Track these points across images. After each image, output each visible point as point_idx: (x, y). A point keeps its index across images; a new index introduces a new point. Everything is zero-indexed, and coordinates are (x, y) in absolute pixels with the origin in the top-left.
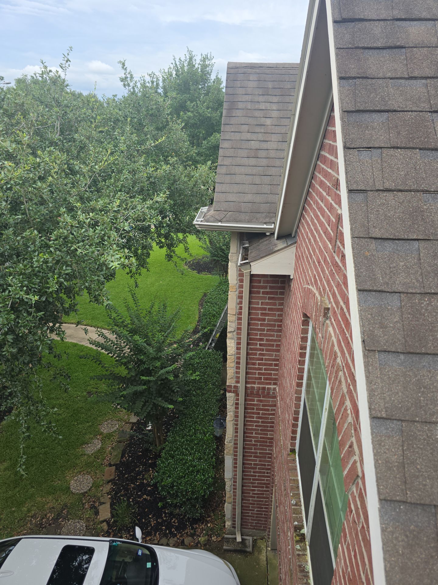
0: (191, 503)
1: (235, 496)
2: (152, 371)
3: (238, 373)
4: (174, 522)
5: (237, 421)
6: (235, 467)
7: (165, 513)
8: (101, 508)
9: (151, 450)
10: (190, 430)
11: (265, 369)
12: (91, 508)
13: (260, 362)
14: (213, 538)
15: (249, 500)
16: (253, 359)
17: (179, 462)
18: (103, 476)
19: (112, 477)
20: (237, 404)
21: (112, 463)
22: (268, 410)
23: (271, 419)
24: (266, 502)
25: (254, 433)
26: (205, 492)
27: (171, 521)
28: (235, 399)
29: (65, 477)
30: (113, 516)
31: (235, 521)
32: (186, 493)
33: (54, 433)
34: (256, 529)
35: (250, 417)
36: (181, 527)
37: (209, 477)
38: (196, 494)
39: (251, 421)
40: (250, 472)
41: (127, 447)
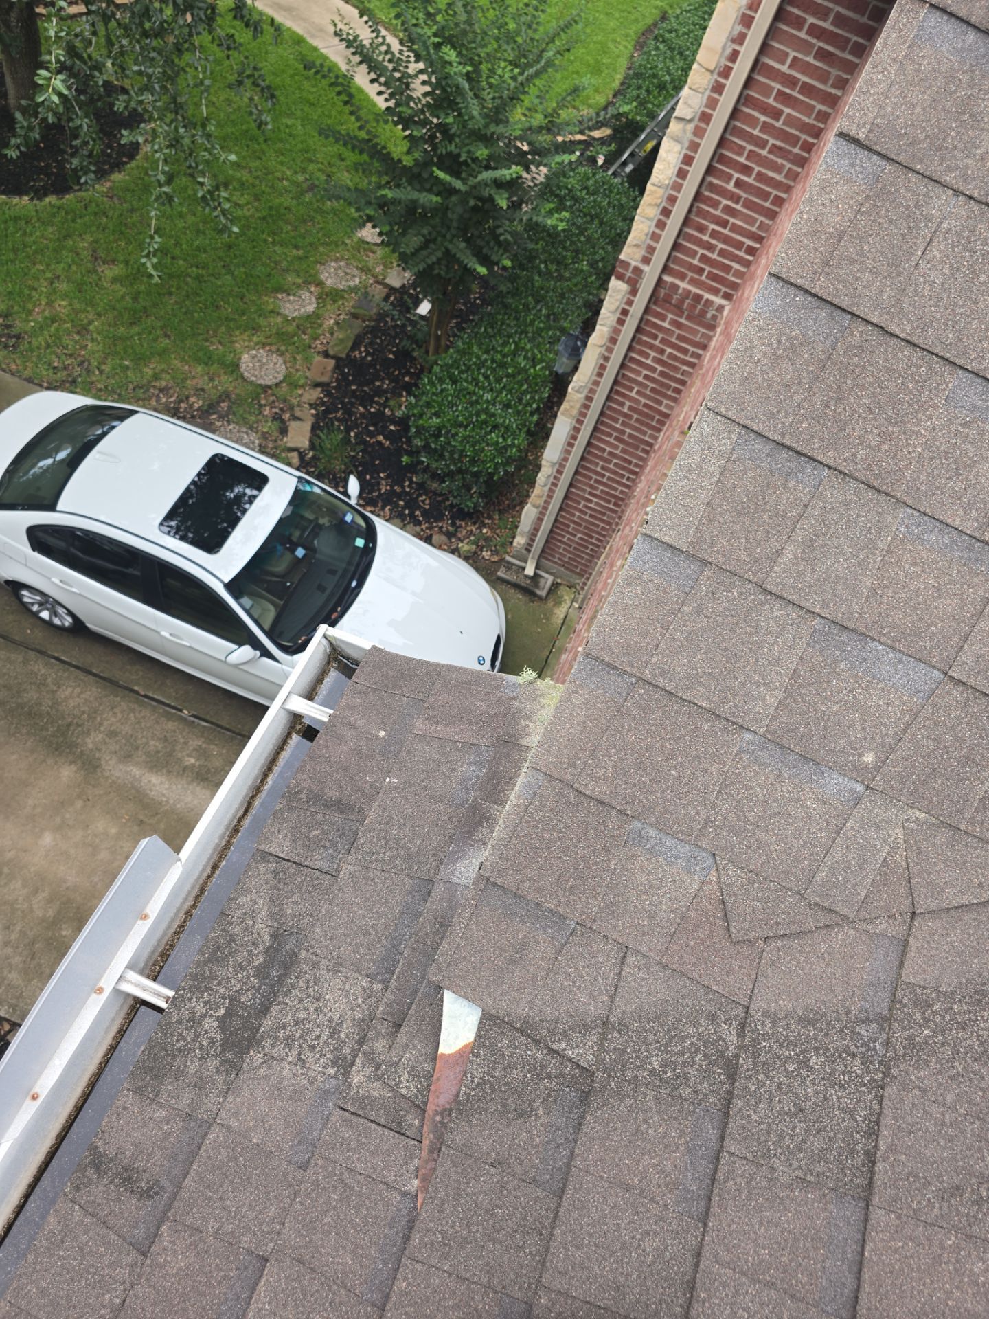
0: (463, 479)
1: (550, 497)
2: (464, 168)
3: (655, 237)
4: (423, 501)
5: (610, 350)
6: (571, 445)
7: (411, 480)
8: (293, 425)
9: (415, 359)
10: (505, 344)
11: (722, 253)
12: (274, 419)
13: (718, 228)
14: (484, 553)
15: (573, 515)
16: (705, 215)
17: (464, 396)
18: (309, 369)
19: (325, 379)
20: (625, 312)
21: (331, 353)
22: (685, 351)
23: (682, 374)
24: (603, 528)
25: (635, 390)
26: (496, 469)
27: (417, 498)
28: (625, 300)
29: (234, 342)
30: (312, 447)
31: (533, 541)
32: (461, 456)
33: (224, 215)
34: (567, 569)
35: (642, 353)
36: (433, 515)
37: (513, 445)
38: (478, 466)
39: (640, 363)
40: (597, 464)
41: (367, 333)
